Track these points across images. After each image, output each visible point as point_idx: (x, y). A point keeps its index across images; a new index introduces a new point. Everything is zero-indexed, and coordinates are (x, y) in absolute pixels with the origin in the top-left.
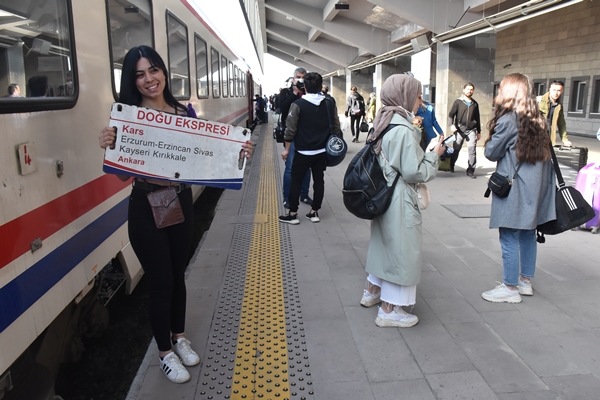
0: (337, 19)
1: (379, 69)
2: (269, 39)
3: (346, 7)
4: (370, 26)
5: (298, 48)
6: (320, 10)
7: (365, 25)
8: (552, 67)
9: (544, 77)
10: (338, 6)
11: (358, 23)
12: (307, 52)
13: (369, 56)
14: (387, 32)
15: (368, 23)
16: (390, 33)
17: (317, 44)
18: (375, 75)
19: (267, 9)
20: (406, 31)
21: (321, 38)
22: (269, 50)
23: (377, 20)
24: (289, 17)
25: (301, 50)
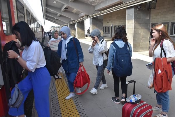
0: (65, 11)
1: (76, 23)
2: (46, 16)
3: (67, 9)
4: (73, 13)
5: (55, 18)
6: (61, 9)
7: (72, 12)
8: (118, 23)
9: (116, 25)
10: (65, 8)
11: (70, 12)
12: (57, 19)
13: (74, 20)
14: (78, 14)
15: (73, 12)
16: (79, 14)
17: (60, 17)
18: (75, 25)
19: (46, 8)
20: (83, 14)
21: (61, 16)
22: (46, 19)
23: (75, 11)
24: (52, 10)
25: (55, 19)
